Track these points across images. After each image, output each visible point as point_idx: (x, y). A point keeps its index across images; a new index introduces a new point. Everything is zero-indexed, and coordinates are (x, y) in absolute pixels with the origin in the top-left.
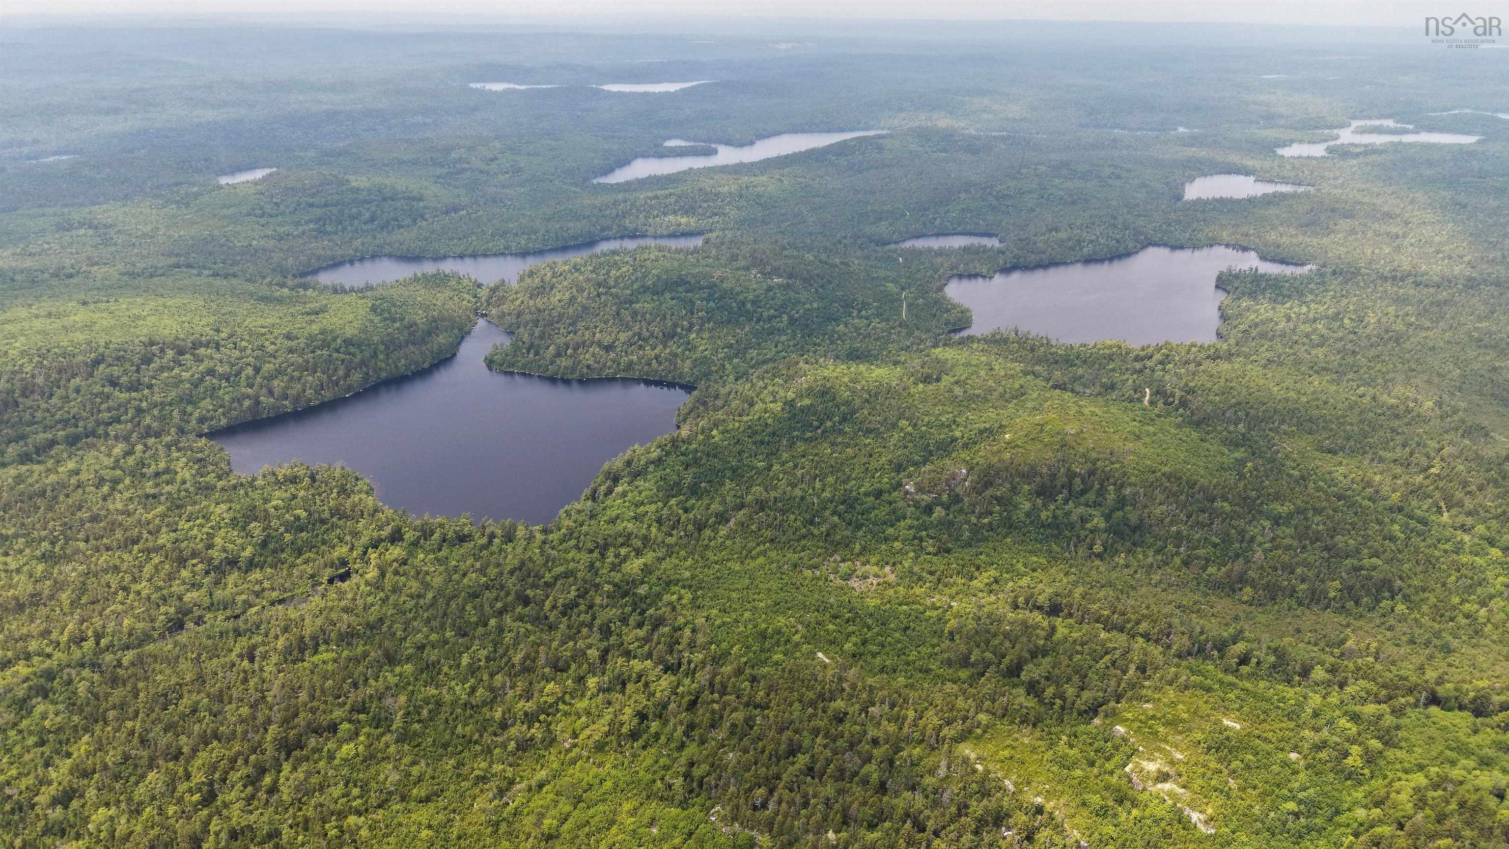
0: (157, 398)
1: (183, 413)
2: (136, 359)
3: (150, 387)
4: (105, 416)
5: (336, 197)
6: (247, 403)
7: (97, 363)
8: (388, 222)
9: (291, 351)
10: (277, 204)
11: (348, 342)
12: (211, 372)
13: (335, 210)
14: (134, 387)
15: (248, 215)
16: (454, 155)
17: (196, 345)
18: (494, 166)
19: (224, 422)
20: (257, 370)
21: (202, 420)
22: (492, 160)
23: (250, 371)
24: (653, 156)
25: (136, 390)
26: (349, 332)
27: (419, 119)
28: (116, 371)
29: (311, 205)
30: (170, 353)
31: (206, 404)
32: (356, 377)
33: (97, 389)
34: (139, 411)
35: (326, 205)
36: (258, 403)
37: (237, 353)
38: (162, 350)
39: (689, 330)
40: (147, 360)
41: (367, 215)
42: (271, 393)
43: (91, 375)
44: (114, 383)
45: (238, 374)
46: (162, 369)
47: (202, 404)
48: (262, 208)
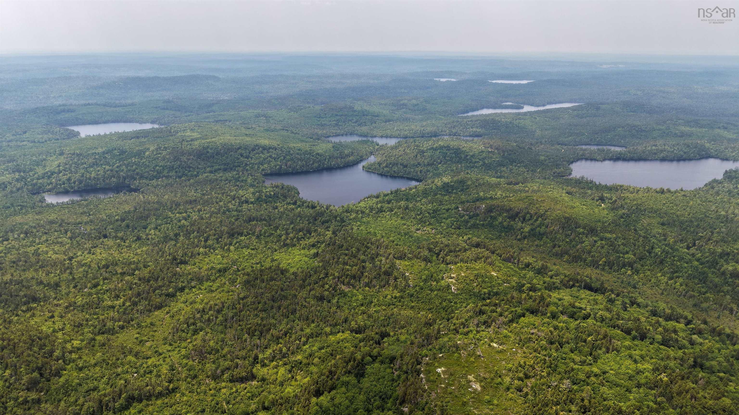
0: (252, 162)
1: (259, 167)
2: (250, 149)
3: (252, 158)
4: (236, 164)
5: (346, 113)
6: (278, 167)
7: (239, 149)
8: (362, 123)
9: (298, 154)
10: (326, 114)
11: (318, 154)
12: (271, 156)
13: (344, 117)
14: (247, 157)
15: (315, 117)
16: (402, 102)
17: (270, 148)
18: (416, 108)
19: (269, 172)
20: (284, 157)
21: (263, 170)
22: (416, 105)
23: (282, 158)
24: (491, 108)
25: (248, 158)
26: (320, 151)
27: (403, 90)
28: (243, 152)
29: (337, 115)
30: (261, 149)
31: (266, 166)
32: (316, 165)
33: (236, 156)
34: (246, 165)
35: (342, 115)
36: (281, 168)
37: (281, 152)
38: (259, 148)
39: (440, 163)
40: (253, 150)
41: (355, 120)
42: (286, 165)
43: (236, 152)
44: (242, 155)
45: (278, 158)
46: (257, 153)
47: (265, 165)
48: (320, 115)
